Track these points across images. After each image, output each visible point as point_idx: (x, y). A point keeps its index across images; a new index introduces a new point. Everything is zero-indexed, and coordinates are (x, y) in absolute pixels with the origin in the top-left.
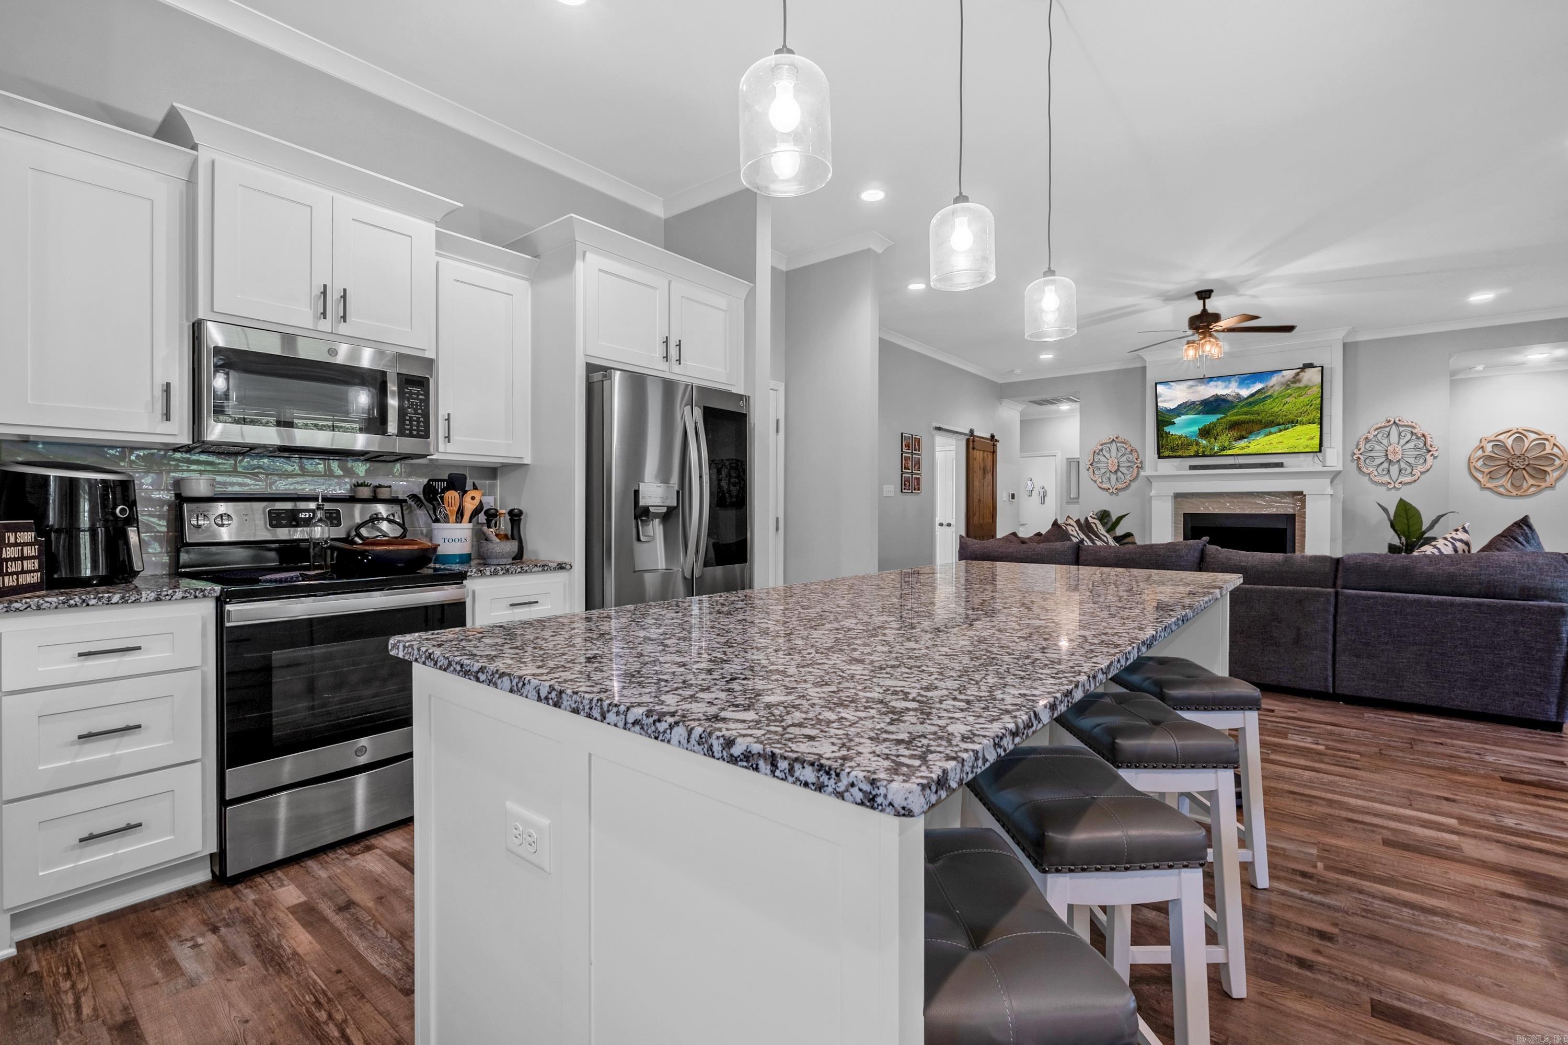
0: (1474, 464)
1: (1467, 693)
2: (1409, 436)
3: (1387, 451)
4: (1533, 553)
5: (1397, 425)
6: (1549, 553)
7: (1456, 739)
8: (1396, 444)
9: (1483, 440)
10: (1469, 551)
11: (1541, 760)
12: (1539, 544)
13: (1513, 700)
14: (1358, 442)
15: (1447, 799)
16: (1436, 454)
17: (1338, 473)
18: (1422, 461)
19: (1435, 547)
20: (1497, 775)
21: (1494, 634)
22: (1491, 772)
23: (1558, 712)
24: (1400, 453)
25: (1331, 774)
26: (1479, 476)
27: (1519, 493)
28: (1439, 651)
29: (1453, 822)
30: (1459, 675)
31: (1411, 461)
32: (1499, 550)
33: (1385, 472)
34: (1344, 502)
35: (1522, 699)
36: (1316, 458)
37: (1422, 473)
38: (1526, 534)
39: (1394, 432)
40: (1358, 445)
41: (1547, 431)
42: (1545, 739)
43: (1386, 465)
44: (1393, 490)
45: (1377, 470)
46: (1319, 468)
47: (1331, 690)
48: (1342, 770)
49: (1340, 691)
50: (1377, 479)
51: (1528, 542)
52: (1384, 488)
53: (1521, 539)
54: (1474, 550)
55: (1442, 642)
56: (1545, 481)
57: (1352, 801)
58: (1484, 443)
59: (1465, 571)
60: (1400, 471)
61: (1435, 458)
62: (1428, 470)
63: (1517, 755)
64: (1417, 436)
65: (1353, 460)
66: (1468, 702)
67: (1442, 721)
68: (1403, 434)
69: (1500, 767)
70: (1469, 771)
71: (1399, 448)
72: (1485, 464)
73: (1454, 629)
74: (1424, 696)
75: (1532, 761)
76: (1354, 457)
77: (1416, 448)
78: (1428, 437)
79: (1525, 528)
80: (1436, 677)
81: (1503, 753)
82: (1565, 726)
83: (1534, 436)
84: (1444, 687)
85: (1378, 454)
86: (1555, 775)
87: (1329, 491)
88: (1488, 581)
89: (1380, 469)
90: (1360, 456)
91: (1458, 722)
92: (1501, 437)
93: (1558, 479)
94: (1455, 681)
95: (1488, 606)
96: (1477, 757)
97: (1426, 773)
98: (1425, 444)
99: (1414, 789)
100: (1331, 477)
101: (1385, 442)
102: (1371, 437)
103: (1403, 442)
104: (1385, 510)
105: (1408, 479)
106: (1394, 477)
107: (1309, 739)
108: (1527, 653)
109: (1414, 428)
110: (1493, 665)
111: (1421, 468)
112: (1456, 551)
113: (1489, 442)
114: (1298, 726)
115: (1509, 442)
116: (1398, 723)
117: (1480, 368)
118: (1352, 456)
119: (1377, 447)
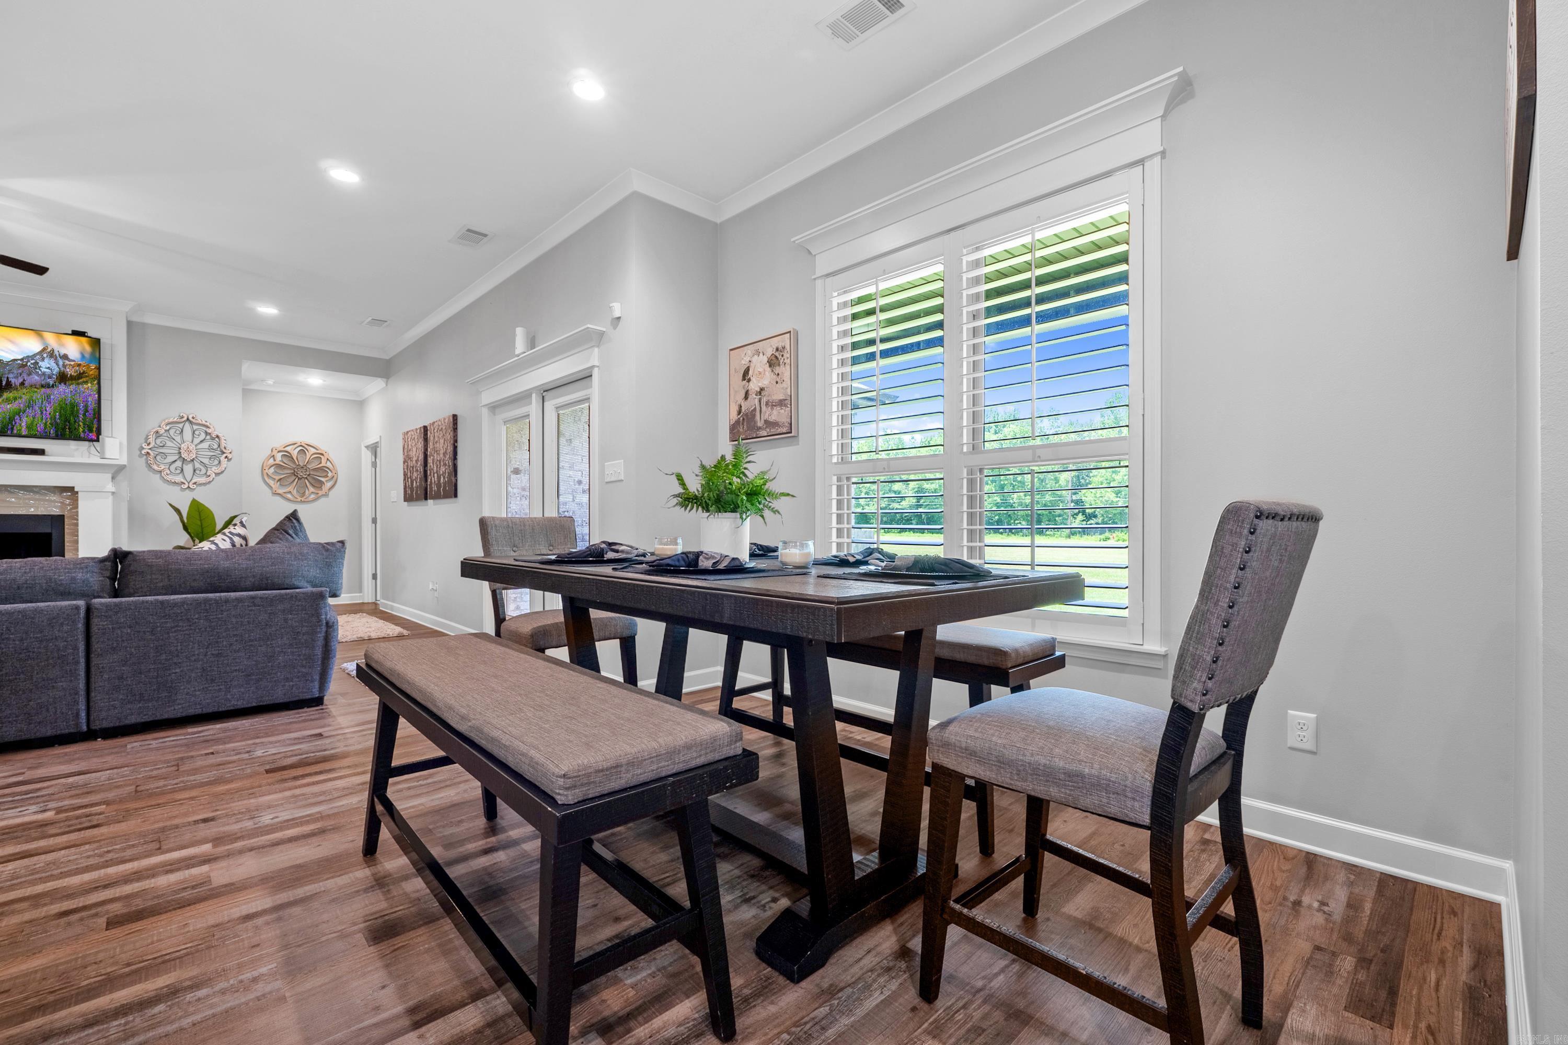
0: (266, 471)
1: (242, 690)
2: (203, 436)
3: (180, 449)
4: (299, 544)
5: (191, 422)
6: (314, 543)
7: (229, 743)
8: (188, 440)
9: (274, 450)
10: (246, 545)
11: (303, 738)
12: (306, 536)
13: (283, 686)
14: (147, 436)
15: (205, 821)
16: (230, 456)
17: (120, 469)
18: (216, 462)
19: (213, 542)
20: (262, 769)
21: (267, 625)
22: (257, 768)
23: (320, 688)
24: (194, 452)
25: (53, 851)
26: (271, 482)
27: (303, 499)
28: (214, 652)
29: (207, 848)
30: (235, 674)
31: (206, 461)
32: (271, 543)
33: (178, 471)
34: (130, 502)
35: (291, 683)
36: (92, 448)
37: (217, 474)
38: (295, 527)
39: (188, 428)
40: (147, 438)
41: (323, 447)
42: (310, 715)
43: (179, 464)
44: (187, 490)
45: (169, 469)
46: (96, 460)
47: (85, 728)
48: (73, 837)
49: (96, 726)
50: (170, 478)
51: (297, 535)
52: (177, 488)
53: (291, 532)
54: (252, 542)
55: (217, 642)
56: (322, 490)
57: (75, 880)
58: (275, 453)
59: (239, 565)
60: (195, 471)
61: (229, 460)
62: (222, 472)
63: (284, 740)
64: (211, 436)
65: (141, 455)
66: (244, 699)
67: (218, 726)
68: (197, 433)
69: (267, 759)
70: (236, 775)
71: (192, 447)
72: (275, 472)
73: (229, 627)
74: (200, 704)
75: (296, 742)
76: (143, 452)
77: (210, 448)
78: (222, 438)
79: (294, 521)
80: (213, 681)
81: (271, 743)
82: (325, 698)
83: (313, 450)
84: (220, 690)
85: (170, 450)
86: (313, 749)
87: (110, 487)
88: (261, 574)
89: (173, 467)
90: (149, 451)
91: (234, 723)
92: (288, 449)
93: (330, 489)
94: (231, 681)
95: (261, 598)
96: (246, 756)
97: (187, 796)
98: (219, 446)
99: (168, 823)
100: (113, 471)
101: (178, 439)
102: (162, 432)
103: (197, 441)
104: (178, 511)
105: (203, 480)
106: (189, 477)
107: (33, 808)
108: (295, 639)
109: (208, 427)
110: (266, 656)
111: (216, 469)
112: (233, 545)
113: (279, 452)
114: (21, 794)
115: (295, 453)
116: (168, 744)
117: (270, 382)
118: (141, 451)
119: (169, 444)
